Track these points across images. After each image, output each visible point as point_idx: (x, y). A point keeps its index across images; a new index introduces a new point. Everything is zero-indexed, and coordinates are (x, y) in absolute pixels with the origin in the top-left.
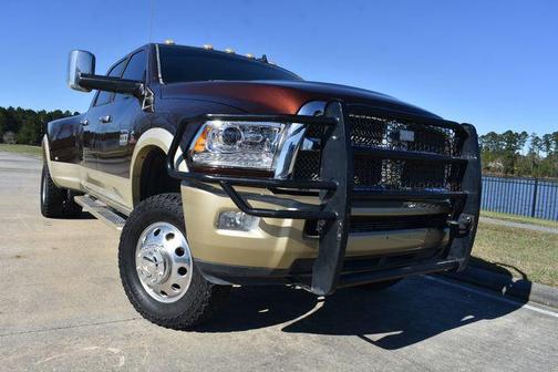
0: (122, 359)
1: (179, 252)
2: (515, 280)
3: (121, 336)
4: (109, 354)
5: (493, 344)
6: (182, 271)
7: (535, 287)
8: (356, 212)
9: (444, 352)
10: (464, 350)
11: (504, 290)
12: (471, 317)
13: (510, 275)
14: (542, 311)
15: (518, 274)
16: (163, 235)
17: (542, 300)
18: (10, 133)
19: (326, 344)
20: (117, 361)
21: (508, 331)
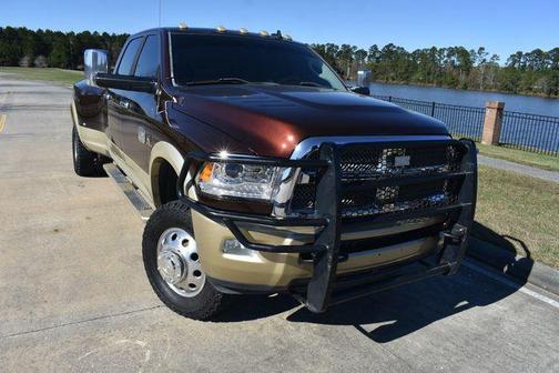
0: (148, 353)
1: (194, 257)
2: (518, 257)
3: (147, 327)
4: (137, 348)
5: (478, 337)
6: (197, 273)
7: (537, 267)
8: (346, 237)
9: (430, 346)
10: (448, 344)
11: (506, 269)
12: (466, 303)
13: (514, 251)
14: (537, 296)
15: (523, 251)
16: (180, 240)
17: (540, 283)
18: (41, 57)
19: (324, 336)
20: (143, 355)
21: (496, 321)
